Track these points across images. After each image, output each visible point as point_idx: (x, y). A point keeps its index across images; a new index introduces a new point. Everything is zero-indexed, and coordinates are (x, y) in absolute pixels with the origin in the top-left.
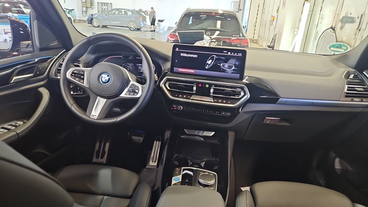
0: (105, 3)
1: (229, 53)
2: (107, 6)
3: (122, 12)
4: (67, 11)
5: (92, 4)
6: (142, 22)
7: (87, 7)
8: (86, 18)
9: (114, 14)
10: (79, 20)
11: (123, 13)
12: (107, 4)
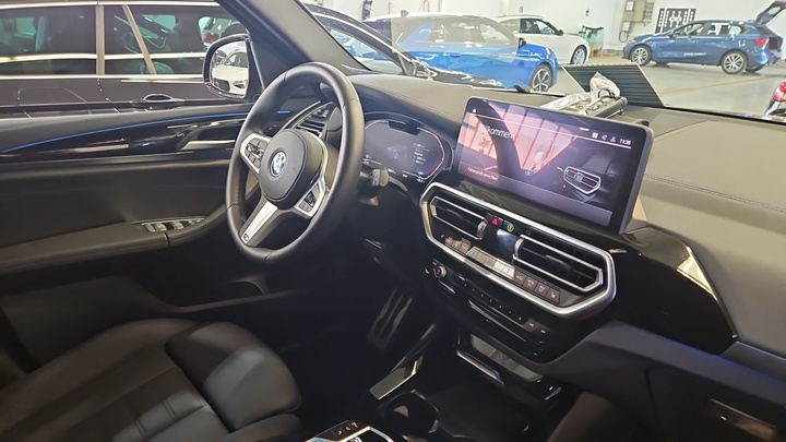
0: (677, 10)
1: (595, 135)
2: (682, 16)
3: (713, 28)
4: (588, 31)
5: (647, 14)
6: (766, 51)
7: (632, 23)
8: (621, 47)
9: (694, 33)
10: (609, 51)
11: (717, 31)
12: (683, 10)
